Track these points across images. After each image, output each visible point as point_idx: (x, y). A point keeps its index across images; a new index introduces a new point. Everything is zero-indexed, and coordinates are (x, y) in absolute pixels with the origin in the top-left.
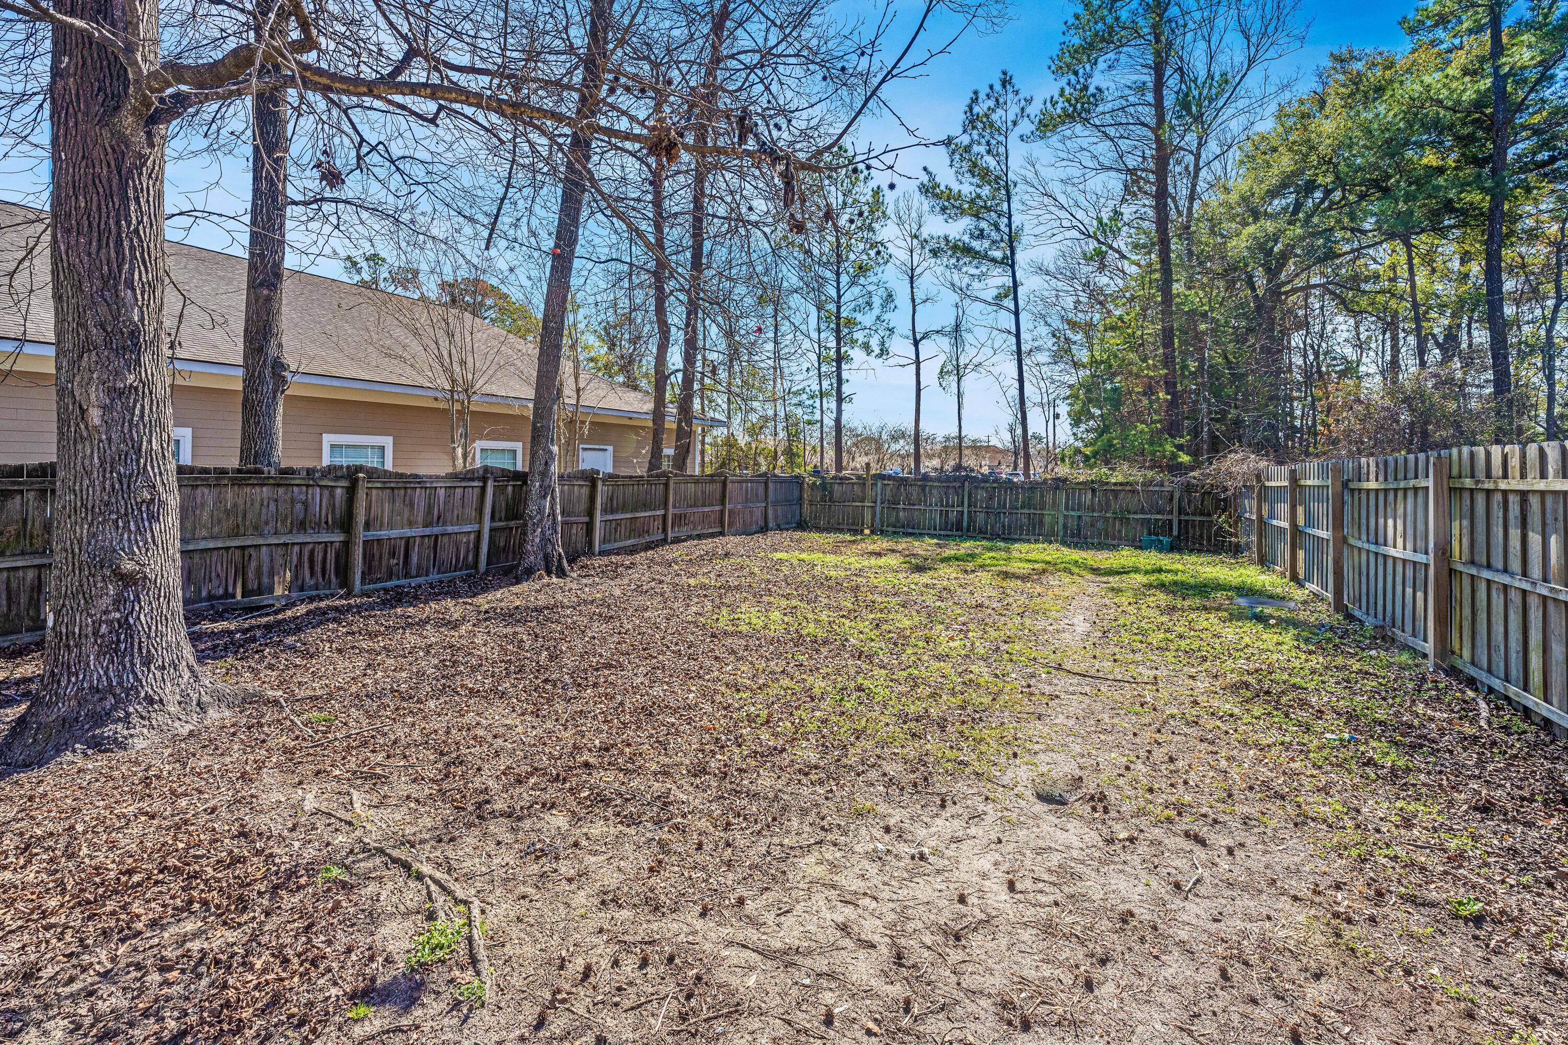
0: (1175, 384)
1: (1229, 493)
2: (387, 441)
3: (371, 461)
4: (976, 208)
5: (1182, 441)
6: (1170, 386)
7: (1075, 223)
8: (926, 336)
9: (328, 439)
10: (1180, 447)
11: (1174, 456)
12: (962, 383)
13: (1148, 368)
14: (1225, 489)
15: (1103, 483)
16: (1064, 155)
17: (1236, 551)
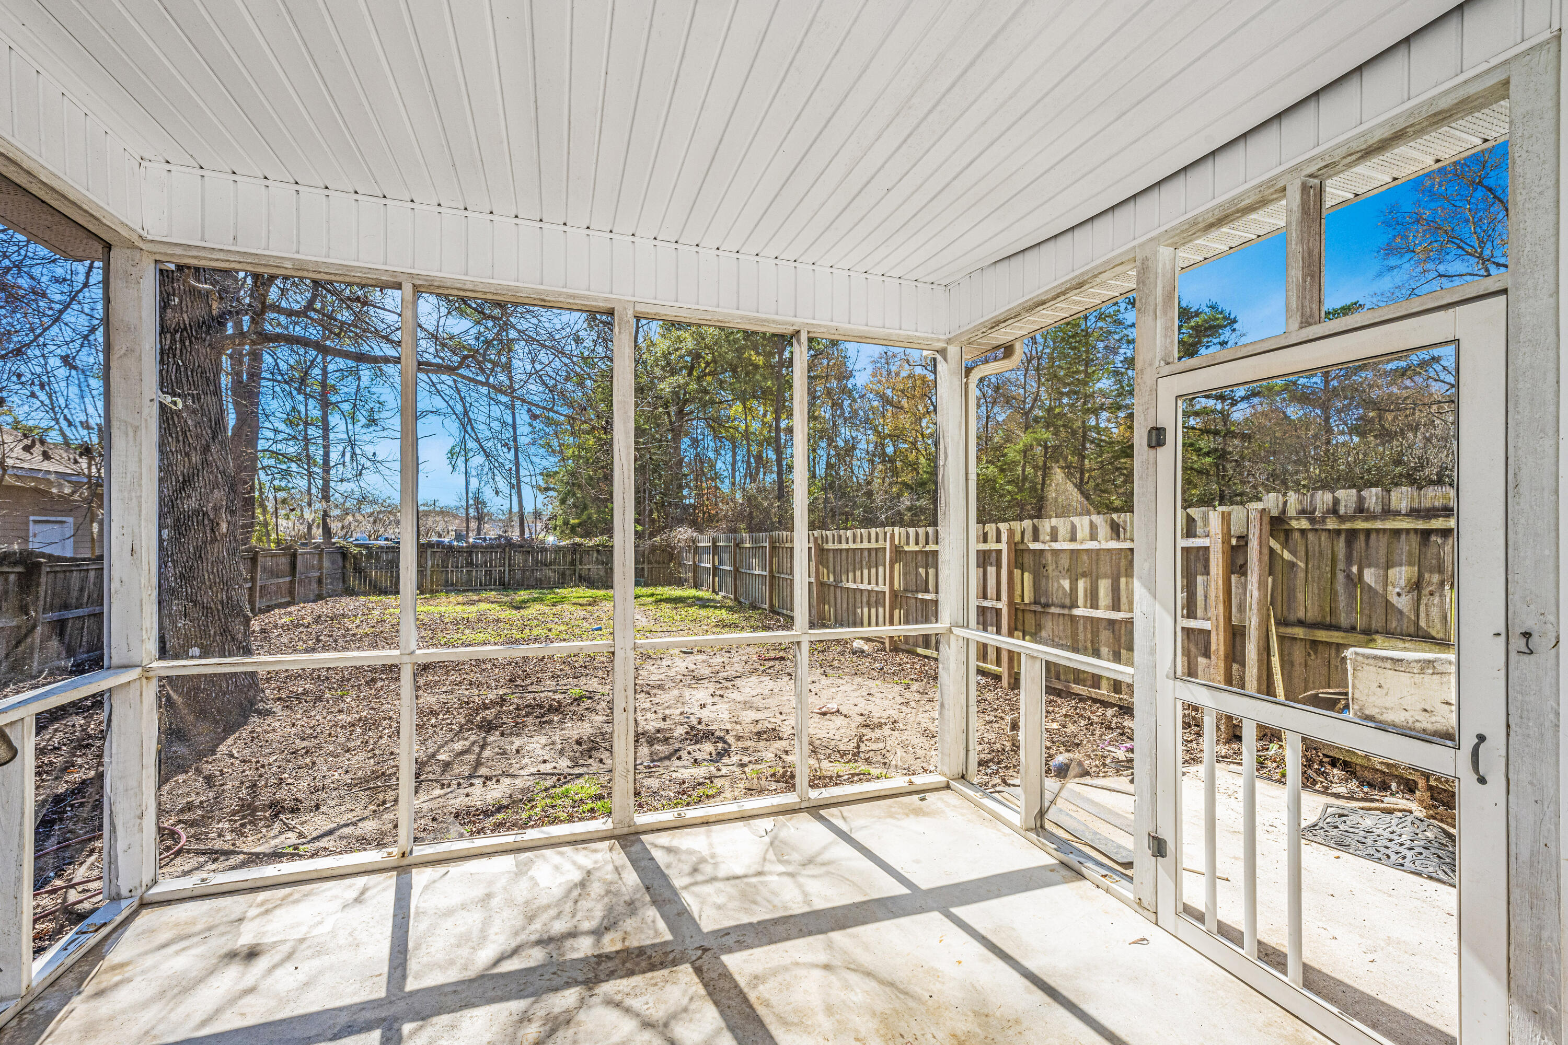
1: (676, 550)
14: (674, 548)
15: (605, 546)
17: (680, 583)
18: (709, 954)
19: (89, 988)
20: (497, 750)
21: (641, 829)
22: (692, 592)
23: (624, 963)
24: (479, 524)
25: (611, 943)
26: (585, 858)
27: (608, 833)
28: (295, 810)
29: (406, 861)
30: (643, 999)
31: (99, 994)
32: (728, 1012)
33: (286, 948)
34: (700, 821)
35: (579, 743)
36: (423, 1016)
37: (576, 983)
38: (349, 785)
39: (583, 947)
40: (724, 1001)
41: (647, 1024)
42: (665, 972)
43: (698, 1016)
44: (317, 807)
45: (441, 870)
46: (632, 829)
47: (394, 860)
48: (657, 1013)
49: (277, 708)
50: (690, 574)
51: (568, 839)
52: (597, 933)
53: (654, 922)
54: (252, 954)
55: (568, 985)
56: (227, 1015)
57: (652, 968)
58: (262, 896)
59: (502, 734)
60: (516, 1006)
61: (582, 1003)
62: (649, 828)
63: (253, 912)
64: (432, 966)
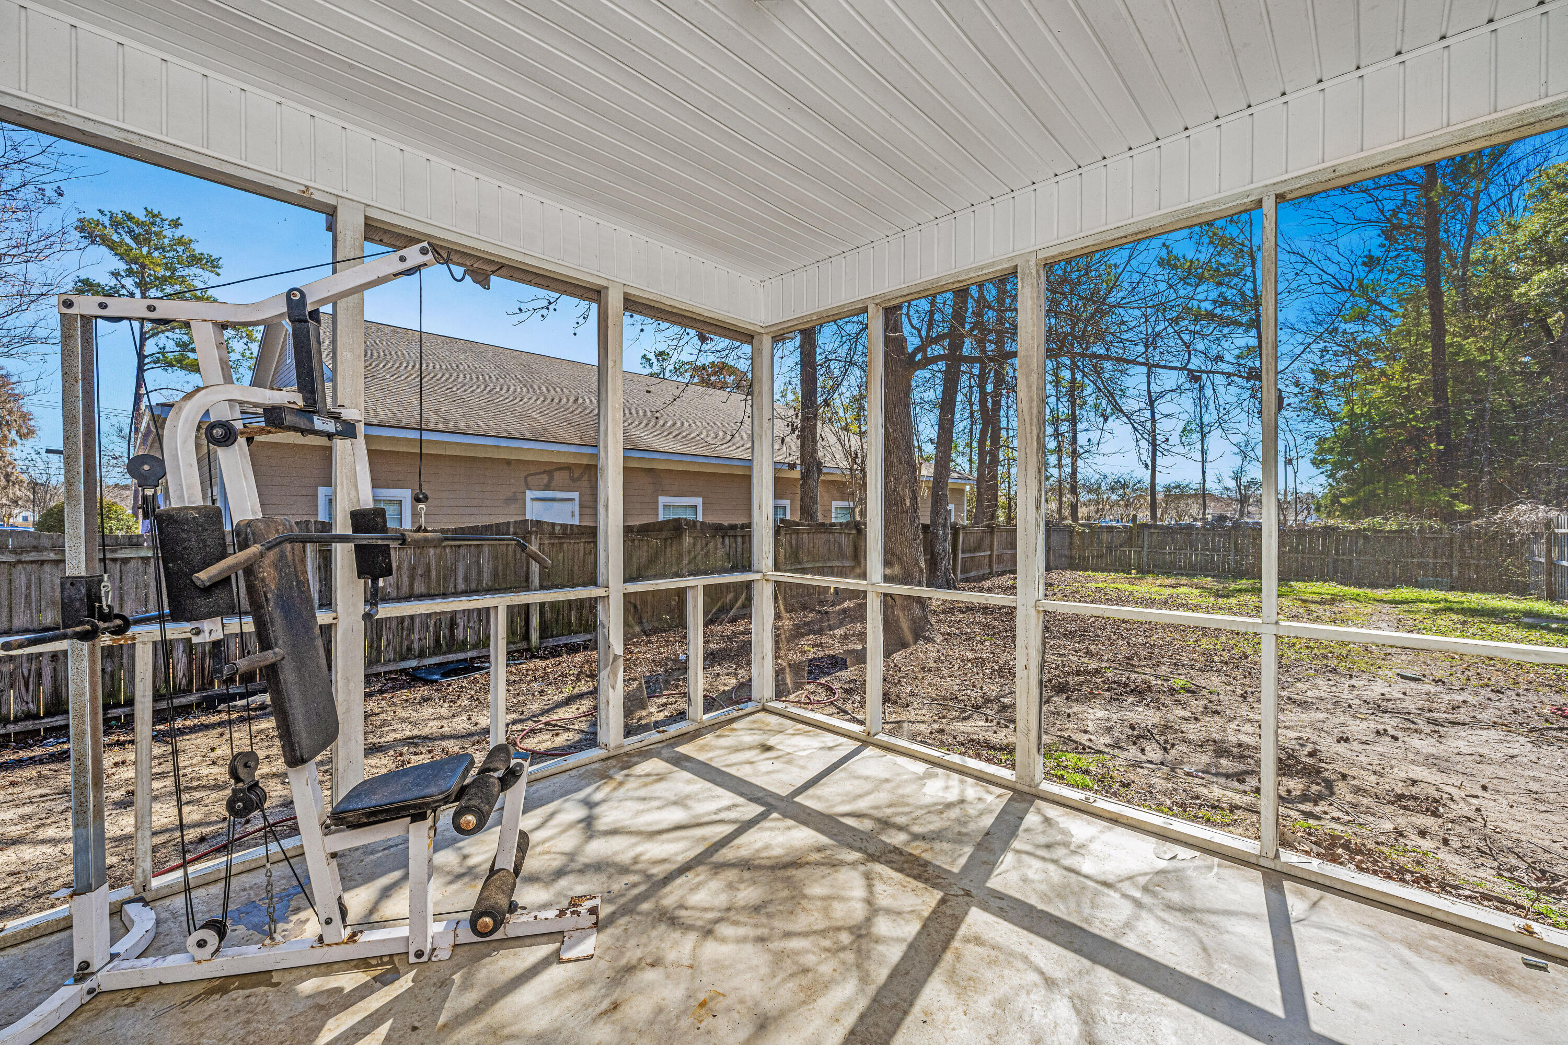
0: (1449, 435)
1: (1517, 539)
2: (698, 501)
3: (689, 516)
4: (1220, 275)
5: (1458, 491)
6: (1441, 436)
7: (1325, 277)
8: (1161, 395)
9: (663, 500)
10: (1455, 496)
11: (1451, 505)
12: (1206, 440)
13: (1416, 418)
14: (1512, 536)
15: (1375, 531)
16: (1315, 214)
17: (1522, 591)
18: (966, 899)
19: (718, 733)
20: (1052, 709)
21: (1041, 794)
22: (1542, 606)
23: (904, 862)
24: (1242, 506)
25: (916, 849)
26: (972, 790)
27: (1011, 785)
28: (895, 703)
29: (870, 739)
30: (885, 887)
31: (718, 736)
32: (923, 937)
33: (780, 753)
34: (1107, 815)
35: (1133, 728)
36: (785, 815)
37: (865, 852)
38: (933, 699)
39: (898, 839)
40: (932, 930)
41: (869, 902)
42: (921, 885)
43: (902, 922)
44: (908, 705)
45: (882, 753)
46: (1033, 791)
47: (863, 736)
48: (883, 901)
49: (939, 639)
50: (1542, 578)
51: (977, 774)
52: (916, 837)
53: (960, 856)
54: (768, 748)
55: (859, 850)
56: (735, 768)
57: (917, 877)
58: (800, 726)
59: (1067, 698)
60: (824, 840)
61: (853, 864)
62: (1050, 797)
63: (790, 731)
64: (819, 798)
